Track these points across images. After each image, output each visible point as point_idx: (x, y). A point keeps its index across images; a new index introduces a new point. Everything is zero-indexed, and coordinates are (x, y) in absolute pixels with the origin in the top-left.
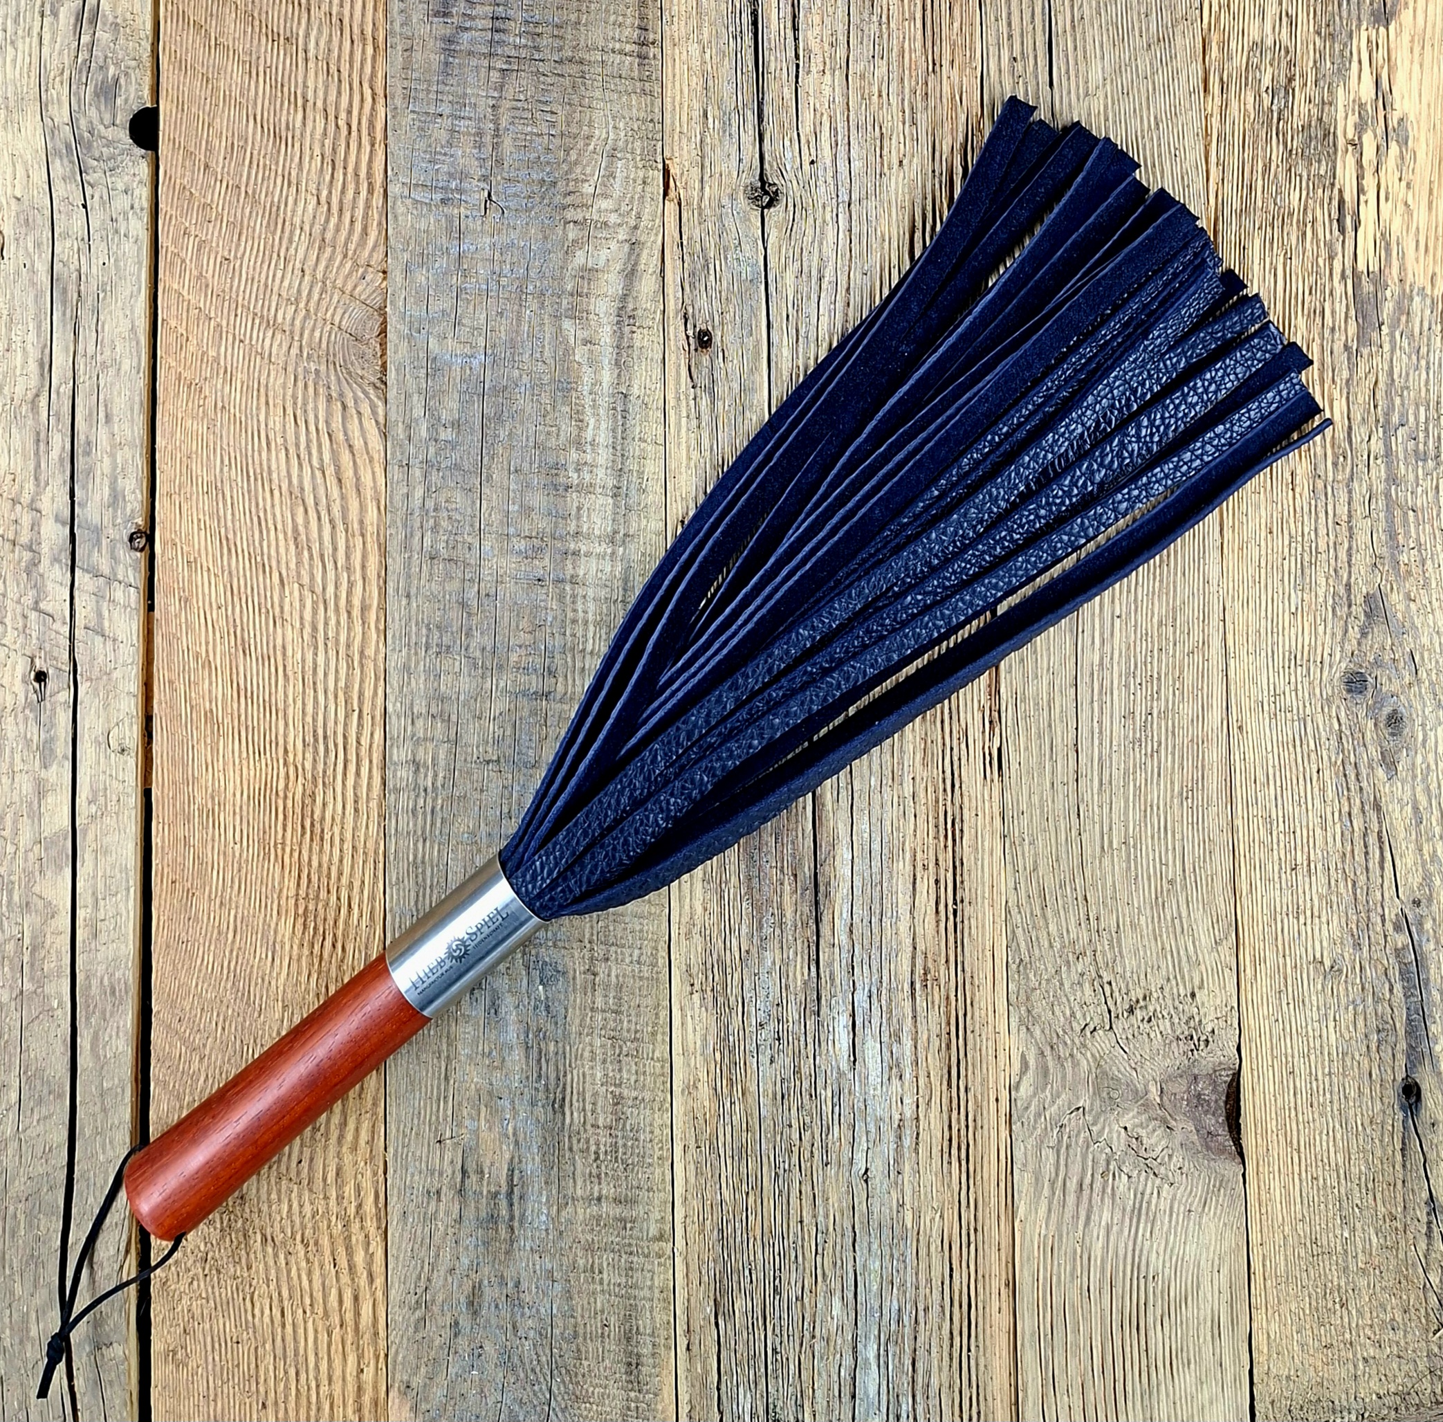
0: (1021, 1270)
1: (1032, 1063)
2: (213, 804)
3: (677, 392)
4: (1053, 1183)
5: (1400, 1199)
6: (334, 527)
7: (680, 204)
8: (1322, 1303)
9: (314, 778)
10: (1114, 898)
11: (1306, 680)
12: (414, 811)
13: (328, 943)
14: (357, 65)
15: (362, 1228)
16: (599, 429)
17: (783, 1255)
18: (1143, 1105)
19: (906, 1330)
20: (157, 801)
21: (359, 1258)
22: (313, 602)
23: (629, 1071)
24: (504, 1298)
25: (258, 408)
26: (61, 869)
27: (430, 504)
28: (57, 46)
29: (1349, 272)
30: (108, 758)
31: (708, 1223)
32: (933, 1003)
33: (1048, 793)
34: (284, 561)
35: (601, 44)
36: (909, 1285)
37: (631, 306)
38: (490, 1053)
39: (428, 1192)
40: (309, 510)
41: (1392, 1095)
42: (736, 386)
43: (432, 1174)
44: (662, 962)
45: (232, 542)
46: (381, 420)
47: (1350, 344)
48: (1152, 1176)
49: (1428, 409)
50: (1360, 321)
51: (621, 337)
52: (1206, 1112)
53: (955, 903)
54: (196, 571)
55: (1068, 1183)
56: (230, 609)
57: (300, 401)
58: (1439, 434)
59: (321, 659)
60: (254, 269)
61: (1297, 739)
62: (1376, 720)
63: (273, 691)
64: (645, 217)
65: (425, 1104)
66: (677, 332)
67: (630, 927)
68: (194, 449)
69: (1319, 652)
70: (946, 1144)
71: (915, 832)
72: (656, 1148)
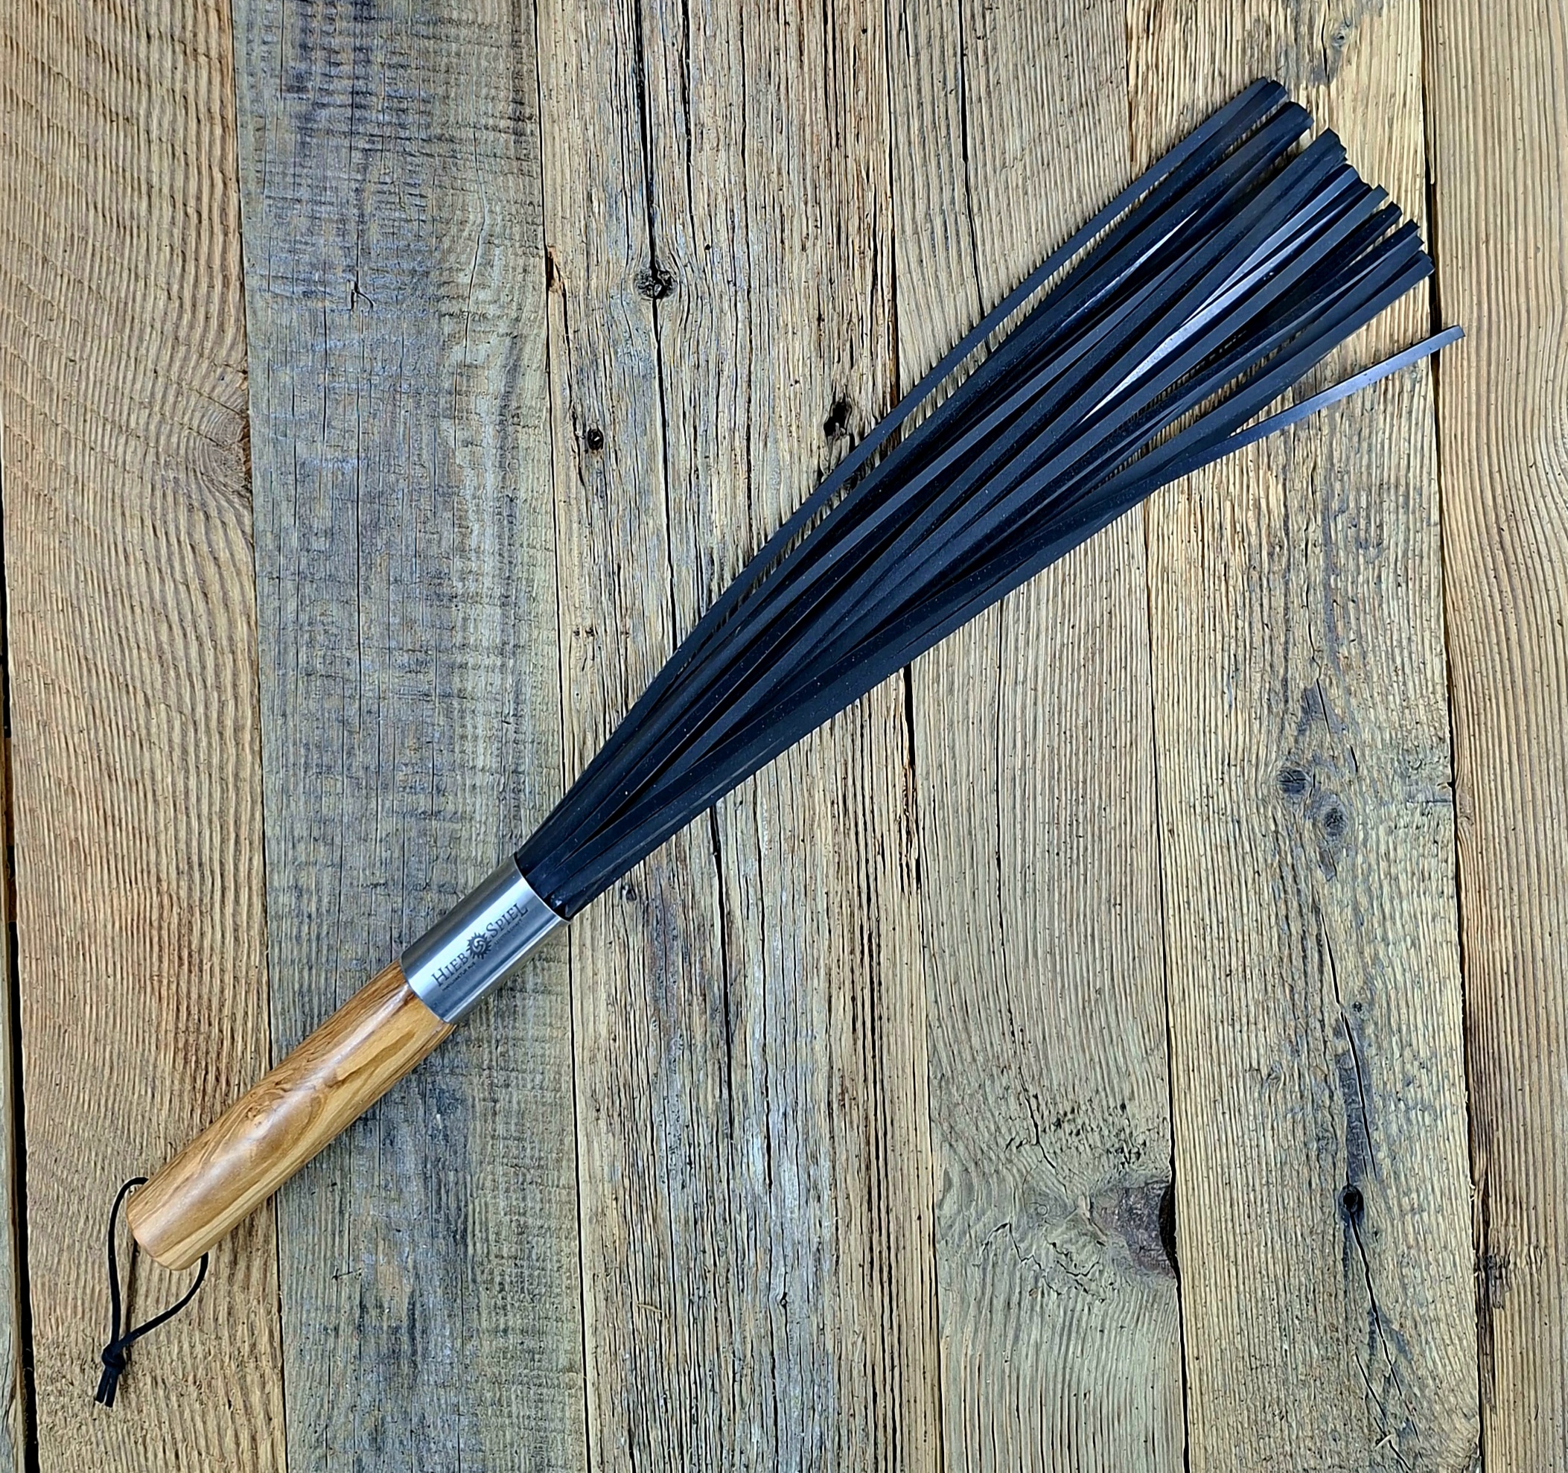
0: (948, 1391)
1: (956, 1180)
2: (83, 937)
3: (567, 494)
4: (979, 1301)
5: (1341, 1310)
6: (201, 645)
7: (564, 295)
8: (1261, 1416)
9: (191, 907)
10: (1039, 1010)
11: (1240, 781)
12: (298, 938)
13: (211, 1077)
14: (205, 147)
15: (257, 1368)
16: (483, 535)
17: (700, 1383)
18: (1072, 1220)
19: (829, 1455)
20: (22, 936)
21: (256, 1398)
22: (182, 724)
23: (533, 1199)
24: (408, 1434)
25: (114, 520)
27: (304, 618)
31: (620, 1352)
32: (851, 1122)
33: (968, 905)
34: (148, 681)
35: (472, 121)
36: (831, 1410)
37: (514, 404)
38: (386, 1185)
39: (326, 1329)
40: (174, 626)
41: (1332, 1204)
42: (630, 488)
43: (329, 1311)
44: (566, 1086)
45: (91, 663)
46: (248, 530)
48: (1082, 1293)
49: (1369, 494)
51: (505, 438)
52: (1138, 1227)
53: (873, 1020)
54: (54, 694)
55: (995, 1301)
56: (92, 732)
57: (158, 511)
58: (1381, 521)
59: (192, 783)
60: (103, 371)
61: (1231, 840)
62: (1315, 819)
63: (143, 817)
64: (527, 308)
65: (320, 1240)
66: (566, 434)
67: (530, 1052)
68: (46, 564)
69: (1254, 751)
70: (867, 1266)
71: (829, 948)
72: (564, 1277)
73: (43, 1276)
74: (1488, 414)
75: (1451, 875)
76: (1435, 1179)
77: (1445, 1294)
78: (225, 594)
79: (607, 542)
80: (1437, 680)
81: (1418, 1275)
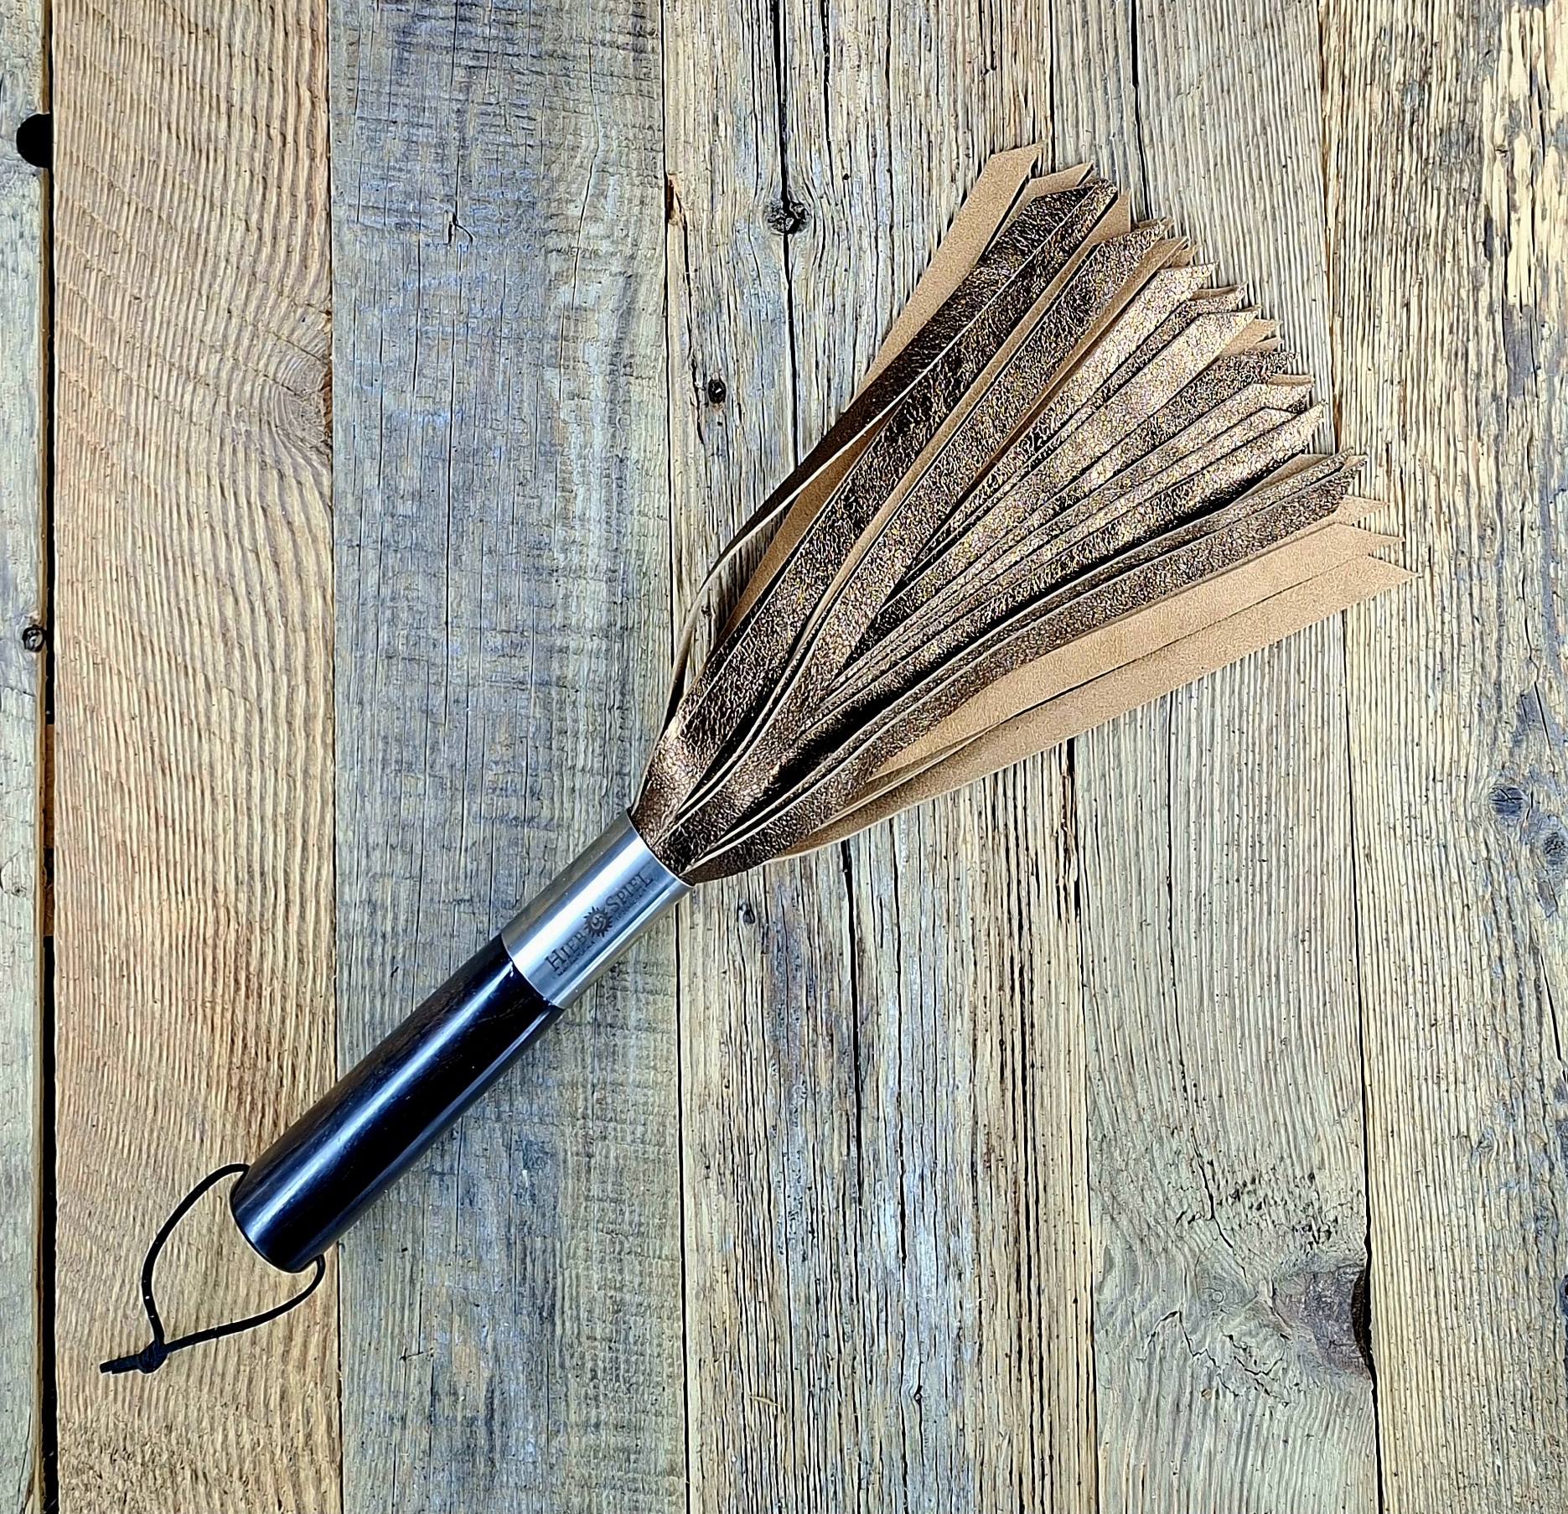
0: (1107, 1506)
1: (1118, 1259)
2: (128, 955)
3: (685, 455)
4: (1144, 1403)
5: (1562, 1420)
6: (270, 621)
7: (685, 229)
9: (250, 924)
10: (1216, 1061)
11: (1447, 799)
12: (371, 961)
13: (268, 1121)
14: (292, 62)
15: (312, 1462)
16: (589, 501)
17: (819, 1490)
18: (1251, 1308)
20: (60, 952)
21: (310, 1497)
22: (246, 711)
23: (632, 1272)
25: (177, 478)
27: (386, 591)
29: (1497, 306)
31: (729, 1451)
32: (998, 1187)
33: (1134, 937)
34: (210, 662)
35: (587, 36)
37: (627, 352)
38: (464, 1250)
39: (391, 1418)
40: (241, 600)
41: (1552, 1295)
42: (755, 447)
43: (396, 1396)
44: (671, 1140)
45: (147, 639)
46: (327, 491)
47: (1499, 392)
48: (1263, 1394)
50: (1511, 364)
51: (616, 389)
52: (1328, 1318)
53: (1024, 1067)
54: (104, 674)
55: (1162, 1403)
56: (145, 720)
57: (227, 469)
59: (256, 780)
60: (170, 310)
61: (1437, 867)
62: (1532, 844)
63: (199, 817)
64: (644, 244)
65: (387, 1313)
66: (683, 383)
67: (632, 1098)
68: (100, 527)
69: (1463, 764)
70: (1014, 1356)
71: (975, 982)
72: (665, 1365)
73: (71, 1348)
78: (299, 563)
79: (729, 508)
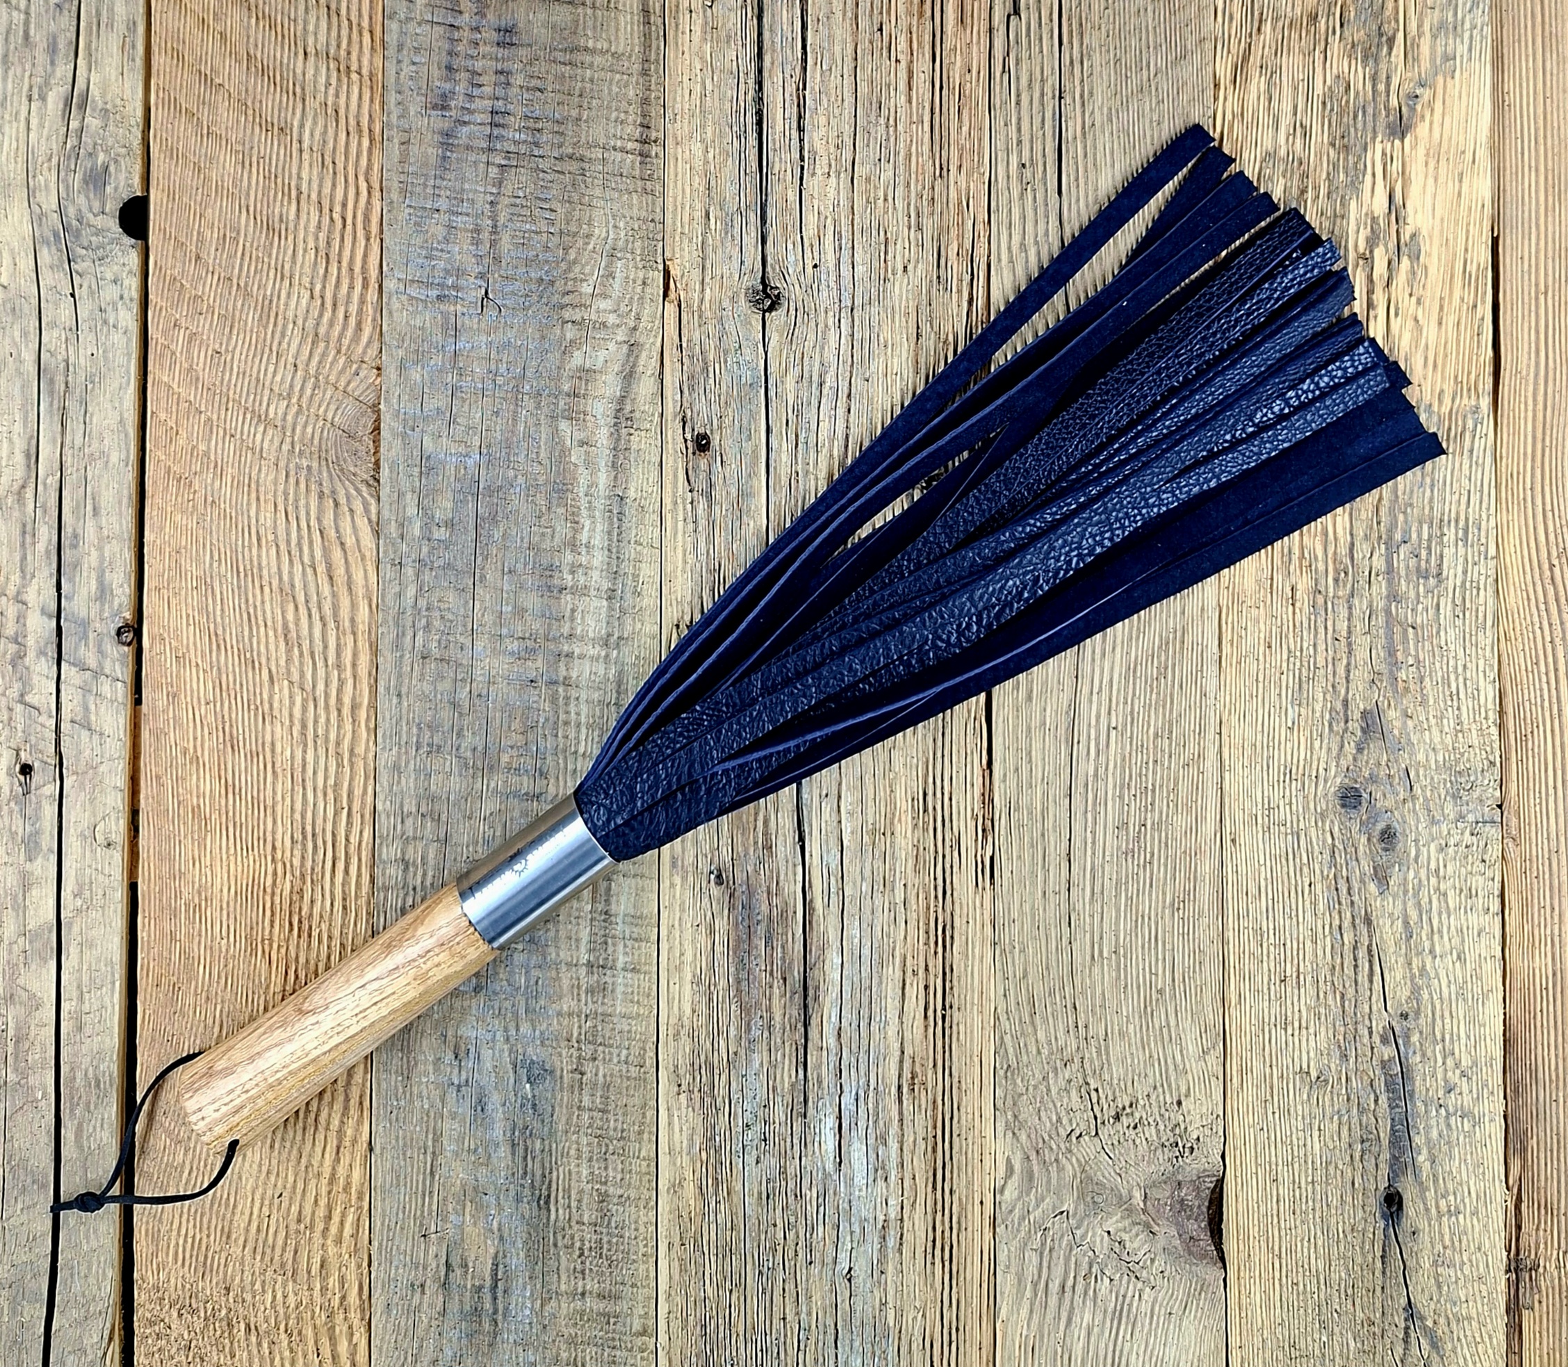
1: (1017, 1167)
2: (200, 900)
3: (674, 496)
4: (1035, 1285)
5: (1378, 1305)
6: (324, 625)
7: (680, 306)
9: (303, 876)
10: (1103, 1006)
11: (1300, 795)
14: (352, 157)
15: (346, 1319)
16: (594, 531)
17: (765, 1352)
18: (1126, 1209)
20: (143, 896)
21: (343, 1348)
22: (303, 699)
23: (615, 1169)
25: (249, 504)
26: (46, 962)
27: (422, 603)
28: (45, 132)
30: (93, 851)
31: (691, 1318)
32: (920, 1106)
33: (1039, 902)
34: (273, 658)
35: (602, 141)
37: (628, 408)
38: (476, 1150)
39: (412, 1285)
40: (300, 607)
41: (1374, 1204)
42: (734, 491)
43: (417, 1268)
44: (650, 1061)
45: (221, 638)
46: (374, 518)
48: (1133, 1279)
49: (1431, 527)
51: (618, 440)
52: (1189, 1218)
53: (944, 1008)
54: (184, 667)
55: (1050, 1285)
56: (218, 704)
57: (291, 497)
58: (1442, 552)
59: (310, 756)
60: (246, 363)
61: (1290, 851)
62: (1369, 834)
63: (262, 787)
64: (645, 318)
65: (410, 1199)
66: (675, 437)
67: (618, 1027)
68: (184, 543)
69: (1314, 767)
70: (929, 1244)
71: (905, 938)
72: (641, 1245)
73: (147, 1223)
74: (1543, 456)
75: (1497, 892)
76: (1472, 1183)
77: (1477, 1293)
79: (711, 540)
80: (1490, 706)
81: (1452, 1274)
